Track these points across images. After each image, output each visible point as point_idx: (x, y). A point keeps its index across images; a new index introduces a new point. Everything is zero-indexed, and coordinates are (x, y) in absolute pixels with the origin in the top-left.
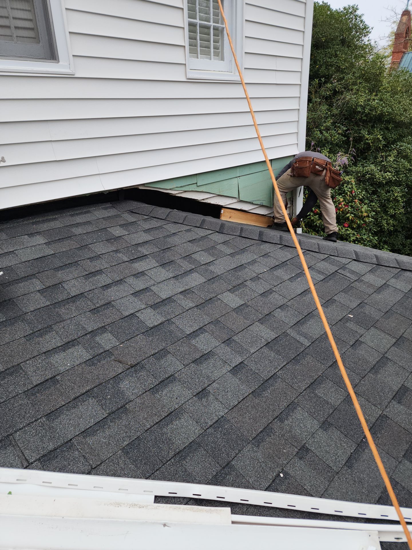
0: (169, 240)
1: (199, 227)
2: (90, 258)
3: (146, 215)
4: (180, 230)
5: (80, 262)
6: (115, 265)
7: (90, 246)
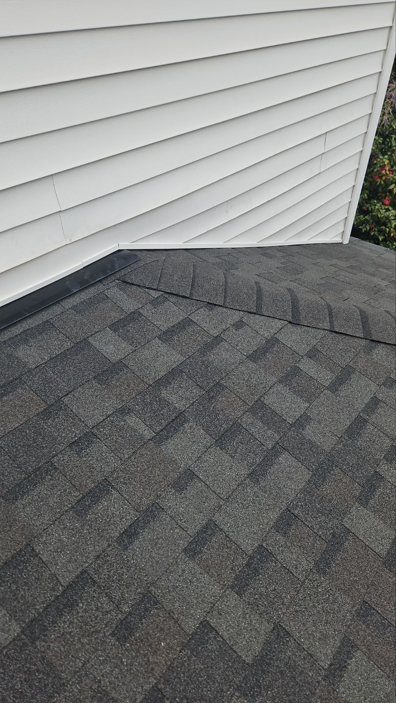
0: (212, 357)
1: (255, 314)
2: (75, 442)
3: (152, 289)
4: (224, 327)
5: (55, 459)
6: (129, 458)
7: (66, 400)
